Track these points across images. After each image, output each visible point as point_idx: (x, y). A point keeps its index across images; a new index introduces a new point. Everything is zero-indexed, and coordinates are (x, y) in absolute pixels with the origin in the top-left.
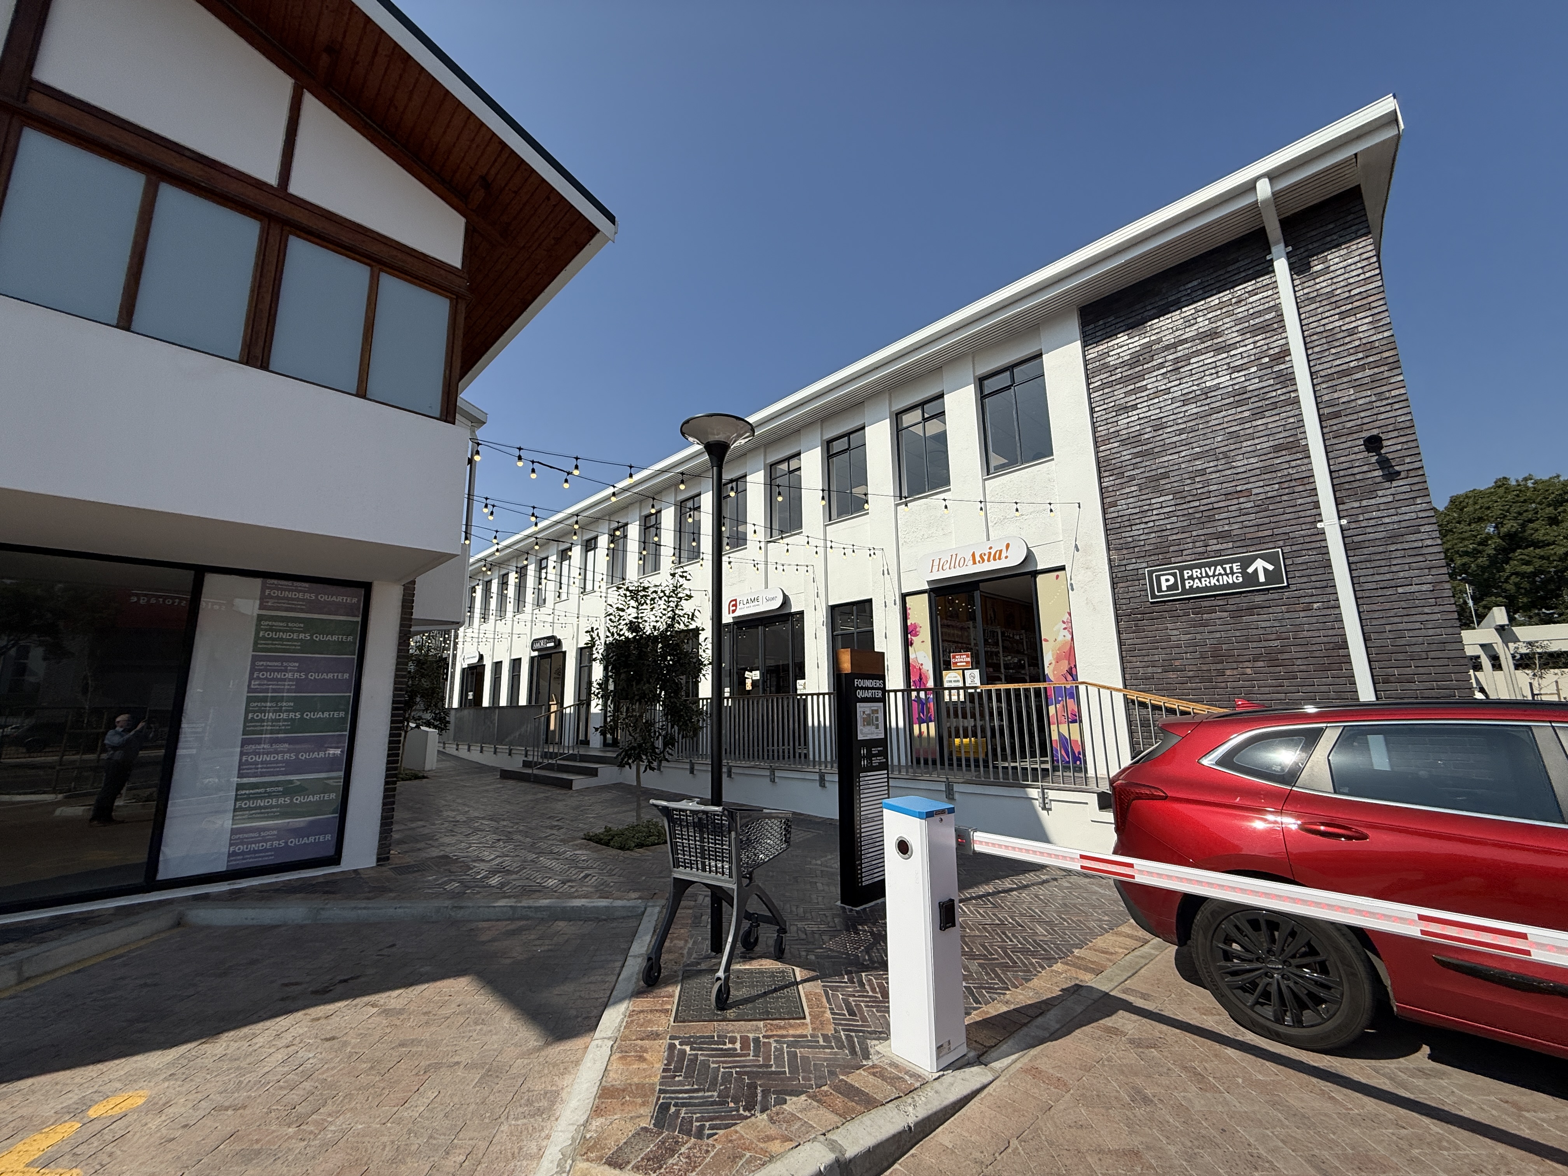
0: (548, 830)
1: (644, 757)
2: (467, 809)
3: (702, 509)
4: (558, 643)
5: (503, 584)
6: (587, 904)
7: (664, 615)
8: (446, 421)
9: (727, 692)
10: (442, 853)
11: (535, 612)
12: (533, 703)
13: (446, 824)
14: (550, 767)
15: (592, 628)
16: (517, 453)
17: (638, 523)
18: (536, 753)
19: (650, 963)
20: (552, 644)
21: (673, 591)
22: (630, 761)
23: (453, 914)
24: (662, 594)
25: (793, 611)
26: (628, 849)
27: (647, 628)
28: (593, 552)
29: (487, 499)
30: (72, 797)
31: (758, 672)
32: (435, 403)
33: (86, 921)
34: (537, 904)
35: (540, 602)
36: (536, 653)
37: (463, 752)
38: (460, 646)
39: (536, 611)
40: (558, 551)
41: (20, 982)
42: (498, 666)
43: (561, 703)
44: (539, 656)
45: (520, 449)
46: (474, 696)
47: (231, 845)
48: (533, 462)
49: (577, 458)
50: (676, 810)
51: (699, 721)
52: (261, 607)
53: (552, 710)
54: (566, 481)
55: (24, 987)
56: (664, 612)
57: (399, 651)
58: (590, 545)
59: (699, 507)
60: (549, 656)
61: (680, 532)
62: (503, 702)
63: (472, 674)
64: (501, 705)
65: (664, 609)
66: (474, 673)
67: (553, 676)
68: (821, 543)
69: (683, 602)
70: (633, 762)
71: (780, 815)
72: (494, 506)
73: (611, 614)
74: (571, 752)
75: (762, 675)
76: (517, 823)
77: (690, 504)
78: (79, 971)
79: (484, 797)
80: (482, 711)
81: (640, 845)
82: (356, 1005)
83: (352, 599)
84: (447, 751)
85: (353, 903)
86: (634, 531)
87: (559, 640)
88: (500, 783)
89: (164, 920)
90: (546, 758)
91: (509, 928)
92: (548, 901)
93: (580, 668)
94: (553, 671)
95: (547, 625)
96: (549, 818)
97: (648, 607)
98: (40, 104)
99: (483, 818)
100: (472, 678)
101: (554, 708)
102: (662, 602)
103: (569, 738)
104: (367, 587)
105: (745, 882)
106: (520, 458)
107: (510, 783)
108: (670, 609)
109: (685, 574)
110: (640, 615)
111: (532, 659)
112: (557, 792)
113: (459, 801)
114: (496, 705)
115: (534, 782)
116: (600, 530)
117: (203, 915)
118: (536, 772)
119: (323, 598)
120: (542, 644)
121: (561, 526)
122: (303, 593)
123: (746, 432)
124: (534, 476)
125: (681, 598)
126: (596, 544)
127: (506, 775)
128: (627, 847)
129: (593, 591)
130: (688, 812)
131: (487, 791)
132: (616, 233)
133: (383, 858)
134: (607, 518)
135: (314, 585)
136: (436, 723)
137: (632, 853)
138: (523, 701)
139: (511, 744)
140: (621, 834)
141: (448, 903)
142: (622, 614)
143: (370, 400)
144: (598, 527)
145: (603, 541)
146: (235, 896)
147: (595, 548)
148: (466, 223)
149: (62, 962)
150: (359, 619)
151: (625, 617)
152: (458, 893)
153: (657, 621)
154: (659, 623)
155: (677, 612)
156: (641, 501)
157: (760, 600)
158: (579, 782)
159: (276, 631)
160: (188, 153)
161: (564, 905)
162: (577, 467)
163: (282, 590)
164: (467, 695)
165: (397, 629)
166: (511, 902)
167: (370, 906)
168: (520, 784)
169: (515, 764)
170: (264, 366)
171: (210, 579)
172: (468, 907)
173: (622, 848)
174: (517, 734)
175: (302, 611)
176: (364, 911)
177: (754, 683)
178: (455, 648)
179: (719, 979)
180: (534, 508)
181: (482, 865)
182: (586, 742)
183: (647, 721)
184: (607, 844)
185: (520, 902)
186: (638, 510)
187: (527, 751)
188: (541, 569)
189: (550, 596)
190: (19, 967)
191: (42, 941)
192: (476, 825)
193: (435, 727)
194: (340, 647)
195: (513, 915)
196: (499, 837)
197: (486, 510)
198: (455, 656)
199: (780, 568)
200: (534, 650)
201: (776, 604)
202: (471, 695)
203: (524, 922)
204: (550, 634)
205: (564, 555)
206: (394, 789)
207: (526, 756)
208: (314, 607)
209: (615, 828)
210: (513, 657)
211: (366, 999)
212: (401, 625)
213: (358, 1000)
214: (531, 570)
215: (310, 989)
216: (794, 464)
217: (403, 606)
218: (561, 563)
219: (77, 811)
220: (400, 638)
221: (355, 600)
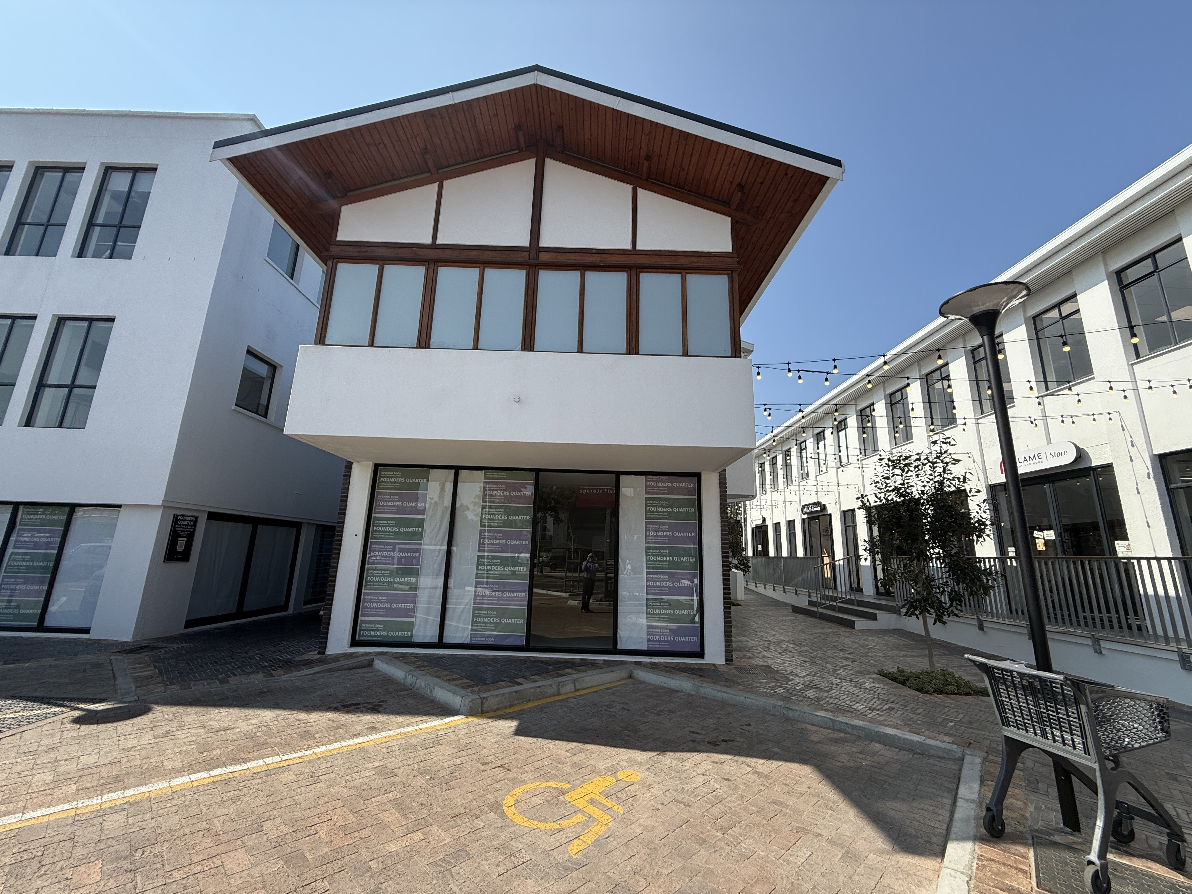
0: (844, 661)
1: (932, 610)
2: (774, 633)
3: (951, 377)
4: (824, 508)
5: (773, 464)
6: (900, 735)
7: (931, 480)
8: (735, 357)
9: (1011, 551)
10: (765, 664)
11: (801, 484)
12: (809, 555)
13: (763, 642)
14: (832, 608)
15: (862, 495)
16: (787, 367)
17: (883, 401)
18: (819, 596)
19: (990, 813)
20: (819, 509)
21: (938, 457)
22: (917, 612)
23: (786, 713)
24: (926, 461)
25: (1093, 465)
26: (927, 693)
27: (915, 493)
28: (844, 431)
29: (765, 405)
30: (572, 596)
31: (1052, 532)
32: (727, 346)
33: (593, 665)
34: (852, 723)
35: (805, 476)
36: (806, 516)
37: (760, 589)
38: (748, 512)
39: (804, 483)
40: (813, 435)
41: (575, 691)
42: (777, 526)
43: (832, 556)
44: (809, 518)
45: (788, 364)
46: (763, 547)
47: (648, 635)
48: (799, 371)
49: (834, 360)
50: (998, 669)
51: (988, 580)
52: (647, 493)
53: (825, 563)
54: (827, 380)
55: (577, 693)
56: (931, 477)
57: (722, 517)
58: (841, 427)
59: (949, 375)
60: (818, 518)
61: (930, 403)
62: (785, 553)
63: (759, 532)
64: (783, 556)
65: (931, 475)
66: (761, 531)
67: (822, 533)
68: (1129, 386)
69: (950, 466)
70: (920, 614)
71: (1149, 698)
72: (770, 409)
73: (878, 482)
74: (848, 597)
75: (1058, 534)
76: (816, 651)
77: (937, 375)
78: (595, 692)
79: (784, 625)
80: (771, 560)
81: (940, 692)
82: (737, 761)
83: (691, 484)
84: (750, 587)
85: (719, 688)
86: (880, 410)
87: (824, 505)
88: (793, 616)
89: (624, 674)
90: (828, 600)
91: (832, 736)
92: (861, 722)
93: (846, 527)
94: (822, 530)
95: (813, 494)
96: (841, 650)
97: (913, 474)
98: (544, 257)
99: (788, 642)
100: (759, 535)
101: (826, 560)
102: (927, 468)
103: (842, 585)
104: (698, 476)
105: (1110, 765)
106: (789, 370)
107: (801, 616)
108: (936, 474)
109: (948, 440)
110: (906, 481)
111: (803, 520)
112: (843, 630)
113: (767, 625)
114: (780, 556)
115: (820, 618)
116: (848, 413)
117: (641, 674)
118: (820, 610)
119: (675, 485)
120: (810, 509)
121: (814, 414)
122: (665, 483)
123: (1021, 292)
124: (801, 381)
125: (947, 463)
126: (845, 424)
127: (796, 610)
128: (925, 690)
129: (849, 463)
130: (1015, 674)
131: (785, 620)
132: (843, 173)
133: (729, 660)
134: (853, 402)
135: (670, 477)
136: (741, 567)
137: (932, 697)
138: (800, 553)
139: (795, 586)
140: (917, 677)
141: (780, 703)
142: (887, 481)
143: (691, 356)
144: (845, 410)
145: (852, 422)
146: (653, 666)
147: (845, 428)
148: (731, 220)
149: (589, 685)
150: (696, 497)
151: (891, 484)
152: (786, 697)
153: (924, 486)
154: (927, 488)
155: (946, 476)
156: (884, 382)
157: (1043, 455)
158: (861, 624)
159: (655, 506)
160: (594, 251)
161: (877, 729)
162: (835, 367)
163: (655, 482)
164: (757, 548)
165: (719, 503)
166: (830, 715)
167: (729, 691)
168: (809, 619)
169: (802, 602)
170: (637, 353)
171: (623, 478)
172: (797, 710)
173: (920, 690)
174: (800, 579)
175: (664, 494)
176: (726, 695)
177: (1046, 543)
178: (745, 514)
179: (1090, 863)
180: (800, 405)
181: (797, 680)
182: (860, 590)
183: (927, 577)
184: (903, 683)
185: (837, 717)
186: (882, 391)
187: (810, 593)
188: (801, 450)
189: (812, 472)
190: (574, 682)
191: (580, 671)
192: (784, 646)
193: (741, 570)
194: (687, 516)
195: (833, 726)
196: (805, 660)
197: (766, 413)
198: (745, 519)
199: (1068, 421)
200: (804, 514)
201: (1069, 457)
202: (760, 548)
203: (842, 735)
204: (816, 501)
205: (820, 437)
206: (730, 613)
207: (810, 597)
208: (671, 491)
209: (907, 670)
210: (789, 519)
211: (742, 759)
212: (721, 500)
213: (736, 758)
214: (794, 451)
215: (706, 740)
216: (1066, 309)
217: (720, 487)
218: (818, 444)
219: (575, 603)
220: (721, 508)
221: (692, 485)
